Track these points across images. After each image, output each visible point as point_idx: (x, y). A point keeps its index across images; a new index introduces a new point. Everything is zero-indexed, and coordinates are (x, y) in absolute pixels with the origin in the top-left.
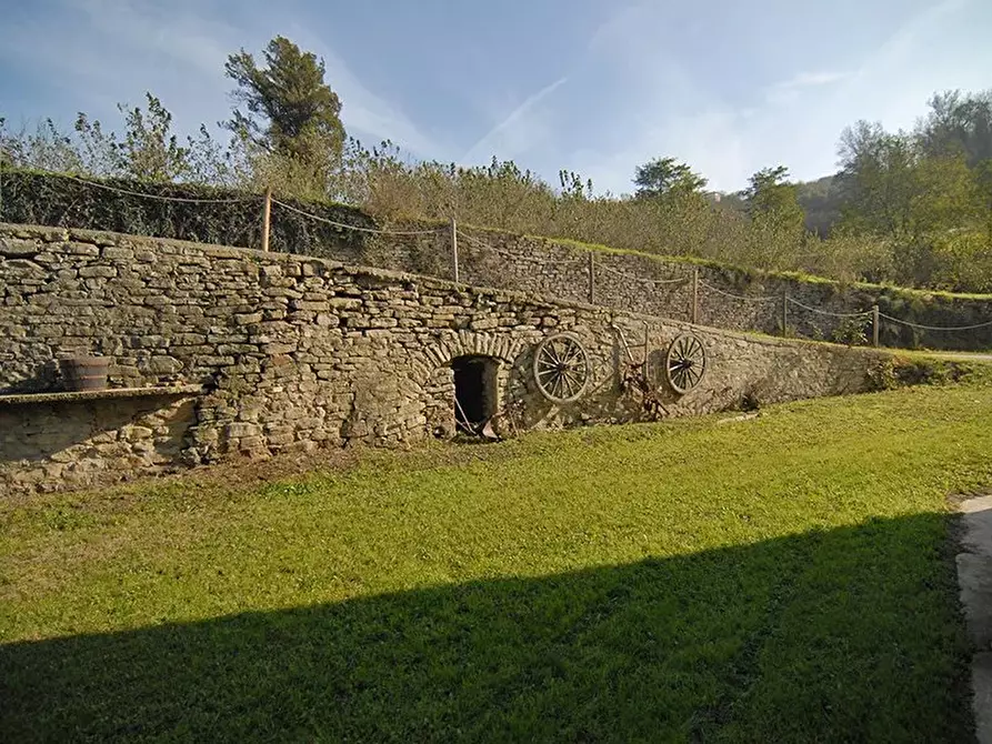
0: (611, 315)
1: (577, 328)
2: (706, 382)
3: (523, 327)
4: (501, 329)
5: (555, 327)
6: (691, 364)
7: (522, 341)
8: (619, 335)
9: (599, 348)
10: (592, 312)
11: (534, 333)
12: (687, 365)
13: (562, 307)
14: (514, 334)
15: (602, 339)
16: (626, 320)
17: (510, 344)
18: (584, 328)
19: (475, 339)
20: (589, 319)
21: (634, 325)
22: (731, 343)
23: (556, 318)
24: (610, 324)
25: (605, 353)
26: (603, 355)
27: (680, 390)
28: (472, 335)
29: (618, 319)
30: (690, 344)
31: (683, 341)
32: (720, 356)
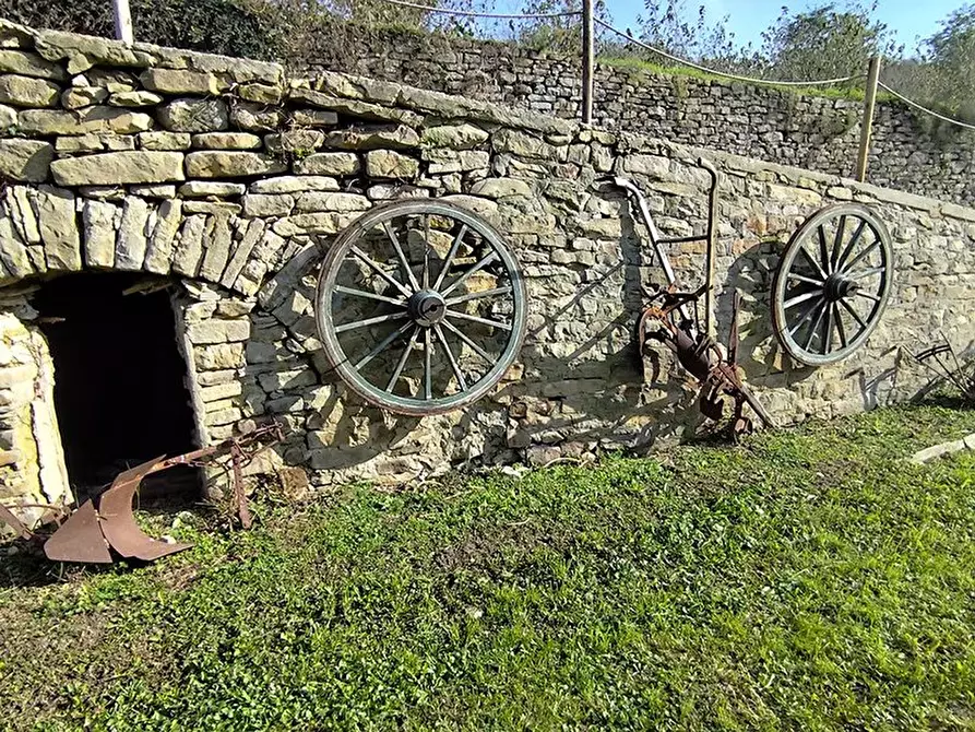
0: (613, 149)
1: (494, 187)
2: (881, 333)
3: (288, 182)
4: (197, 187)
5: (411, 182)
6: (847, 289)
7: (284, 226)
8: (637, 207)
9: (569, 247)
10: (547, 135)
11: (333, 201)
12: (836, 291)
13: (438, 118)
14: (253, 203)
15: (581, 219)
16: (662, 166)
17: (236, 236)
18: (518, 183)
19: (82, 221)
20: (537, 159)
21: (685, 182)
22: (956, 233)
23: (413, 152)
24: (610, 175)
25: (587, 259)
26: (579, 266)
27: (808, 358)
28: (67, 207)
29: (636, 163)
30: (847, 237)
31: (828, 227)
32: (925, 266)
